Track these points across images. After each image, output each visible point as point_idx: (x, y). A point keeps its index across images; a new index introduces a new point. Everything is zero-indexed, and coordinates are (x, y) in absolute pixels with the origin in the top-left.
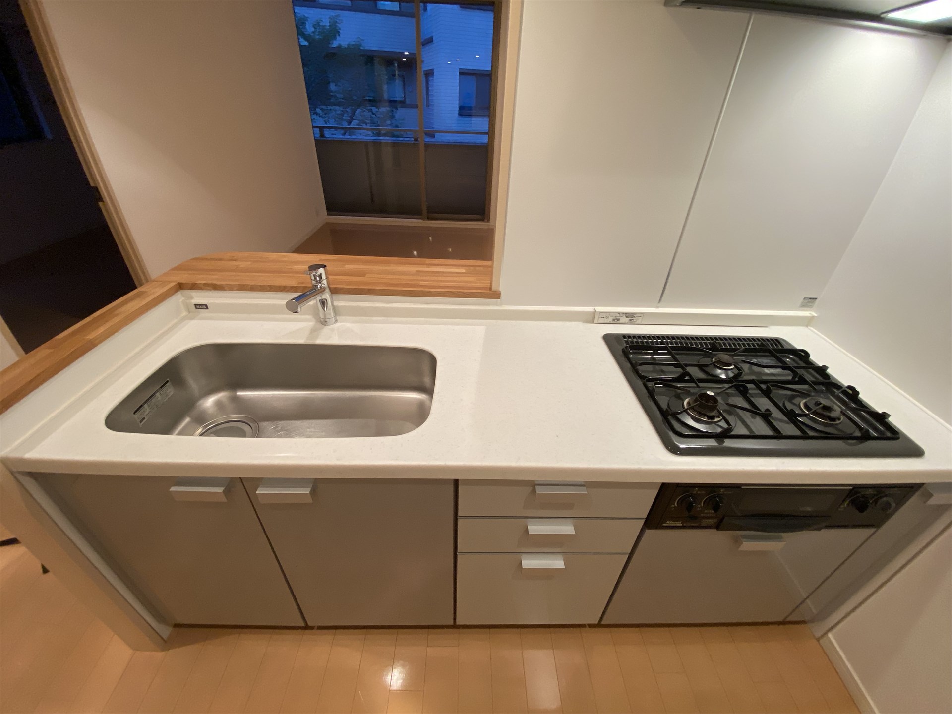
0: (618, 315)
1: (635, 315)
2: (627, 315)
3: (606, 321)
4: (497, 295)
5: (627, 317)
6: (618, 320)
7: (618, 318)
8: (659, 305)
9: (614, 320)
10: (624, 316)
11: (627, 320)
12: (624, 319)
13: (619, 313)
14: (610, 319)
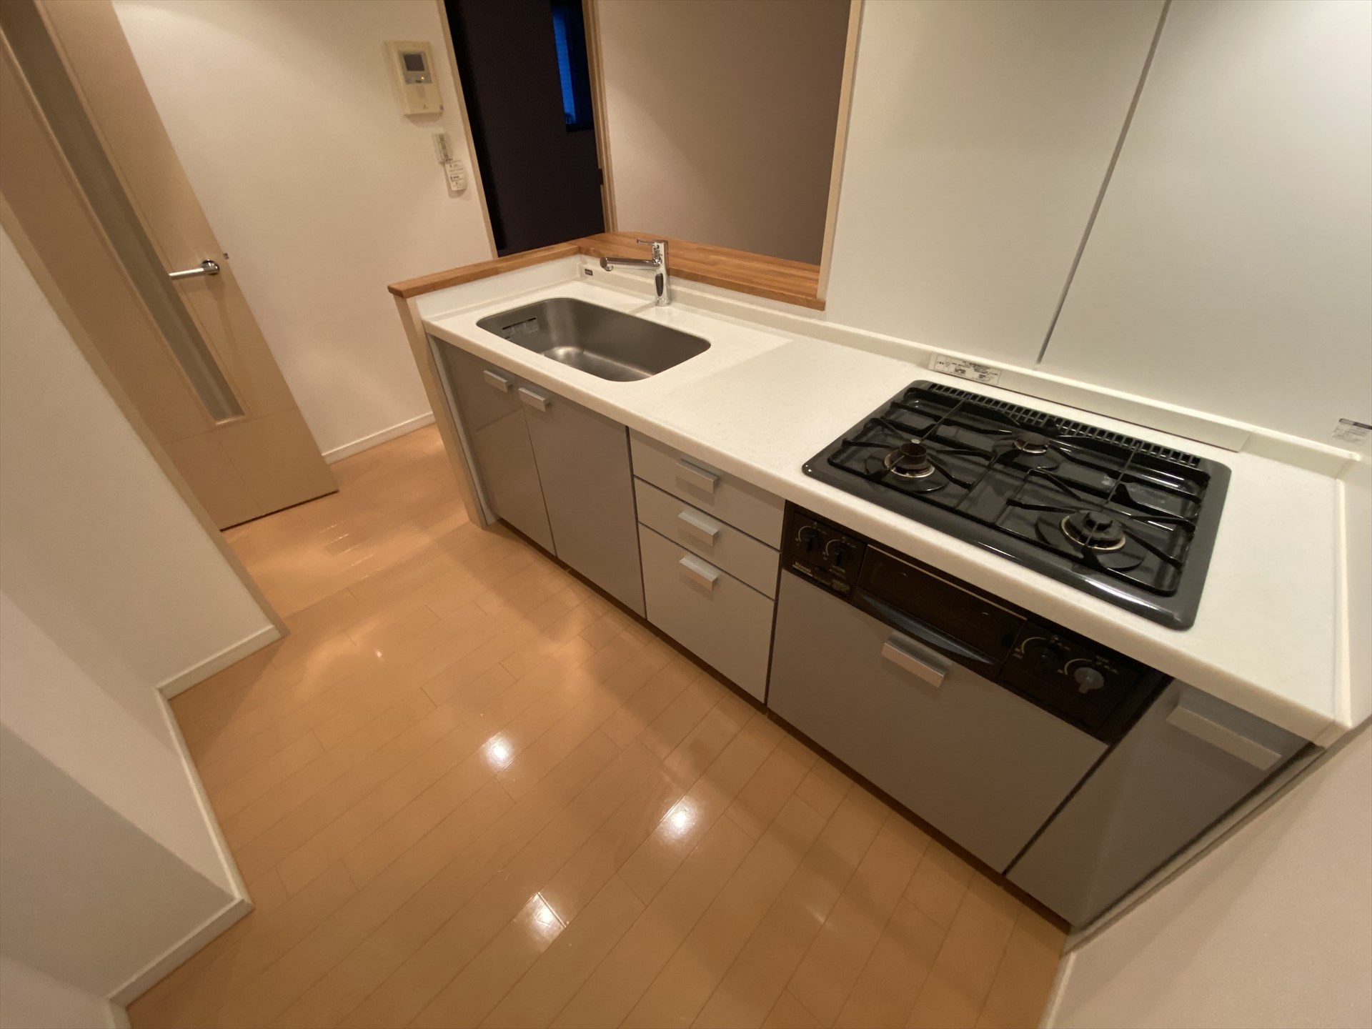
0: (964, 364)
1: (988, 370)
2: (977, 367)
3: (946, 370)
4: (820, 306)
5: (975, 370)
6: (963, 372)
7: (963, 368)
8: (1038, 366)
9: (956, 371)
10: (972, 368)
11: (976, 375)
12: (970, 373)
13: (965, 362)
14: (952, 369)
